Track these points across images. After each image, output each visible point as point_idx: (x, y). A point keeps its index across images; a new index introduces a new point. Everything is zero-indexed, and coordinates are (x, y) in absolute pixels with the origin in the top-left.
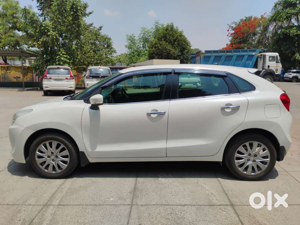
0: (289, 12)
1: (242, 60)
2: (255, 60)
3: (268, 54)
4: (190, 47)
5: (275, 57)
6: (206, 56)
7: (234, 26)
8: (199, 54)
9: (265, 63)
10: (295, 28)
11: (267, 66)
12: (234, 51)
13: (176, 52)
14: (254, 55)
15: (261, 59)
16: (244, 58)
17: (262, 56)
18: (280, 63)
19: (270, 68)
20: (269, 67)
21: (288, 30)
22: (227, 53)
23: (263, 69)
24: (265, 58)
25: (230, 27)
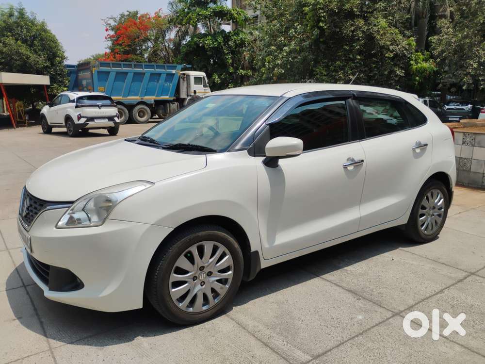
0: (201, 13)
1: (158, 81)
2: (177, 81)
3: (193, 74)
4: (64, 52)
5: (201, 78)
6: (101, 70)
7: (113, 23)
8: (88, 67)
9: (190, 87)
10: (210, 37)
11: (193, 91)
12: (145, 65)
13: (41, 60)
14: (174, 74)
15: (183, 80)
16: (161, 78)
17: (185, 76)
18: (209, 88)
19: (197, 94)
20: (195, 92)
21: (202, 40)
22: (134, 68)
23: (188, 96)
24: (189, 79)
25: (107, 25)
